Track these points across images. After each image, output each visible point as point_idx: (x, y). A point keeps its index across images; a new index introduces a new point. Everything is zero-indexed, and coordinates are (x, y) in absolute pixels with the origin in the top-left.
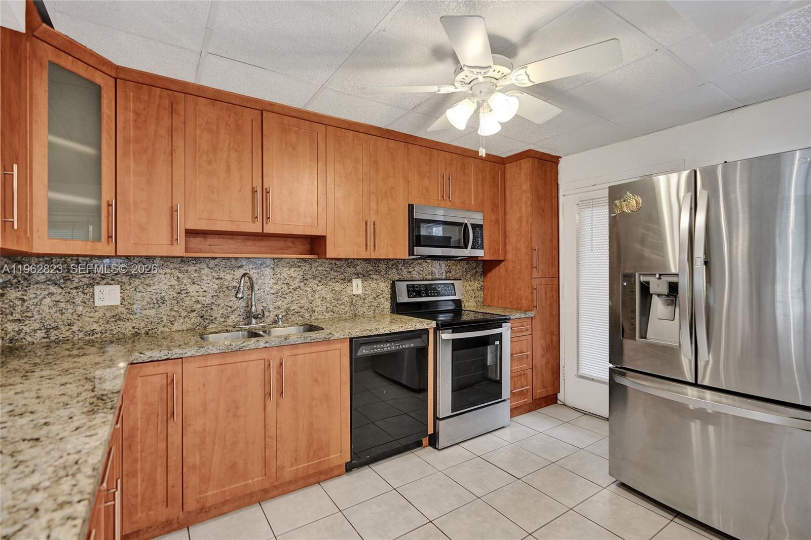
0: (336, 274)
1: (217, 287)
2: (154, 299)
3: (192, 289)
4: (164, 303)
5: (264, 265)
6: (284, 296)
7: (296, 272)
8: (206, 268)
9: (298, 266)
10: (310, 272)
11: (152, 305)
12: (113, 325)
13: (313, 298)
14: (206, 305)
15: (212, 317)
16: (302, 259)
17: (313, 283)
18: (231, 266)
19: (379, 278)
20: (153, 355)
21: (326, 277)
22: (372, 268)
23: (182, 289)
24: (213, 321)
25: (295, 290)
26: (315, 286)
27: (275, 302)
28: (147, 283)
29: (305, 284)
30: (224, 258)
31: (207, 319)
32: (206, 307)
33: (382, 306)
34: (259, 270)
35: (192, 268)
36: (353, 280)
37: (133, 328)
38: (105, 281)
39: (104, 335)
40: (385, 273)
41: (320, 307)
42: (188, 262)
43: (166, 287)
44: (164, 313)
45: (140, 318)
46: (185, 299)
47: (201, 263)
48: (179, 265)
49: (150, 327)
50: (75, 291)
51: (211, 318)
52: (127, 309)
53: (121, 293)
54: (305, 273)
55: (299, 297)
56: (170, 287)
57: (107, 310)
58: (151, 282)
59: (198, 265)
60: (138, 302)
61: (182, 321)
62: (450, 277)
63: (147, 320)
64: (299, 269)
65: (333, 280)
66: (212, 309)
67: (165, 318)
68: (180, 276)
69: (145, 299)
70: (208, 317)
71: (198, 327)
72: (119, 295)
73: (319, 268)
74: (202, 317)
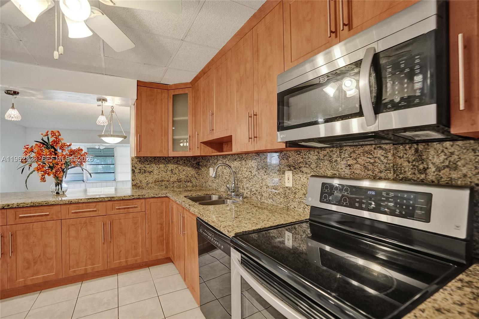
6: (249, 180)
13: (262, 185)
14: (227, 181)
17: (262, 172)
21: (269, 168)
26: (263, 175)
27: (246, 184)
29: (258, 173)
42: (224, 157)
48: (222, 159)
50: (208, 169)
53: (213, 171)
63: (217, 184)
73: (265, 161)
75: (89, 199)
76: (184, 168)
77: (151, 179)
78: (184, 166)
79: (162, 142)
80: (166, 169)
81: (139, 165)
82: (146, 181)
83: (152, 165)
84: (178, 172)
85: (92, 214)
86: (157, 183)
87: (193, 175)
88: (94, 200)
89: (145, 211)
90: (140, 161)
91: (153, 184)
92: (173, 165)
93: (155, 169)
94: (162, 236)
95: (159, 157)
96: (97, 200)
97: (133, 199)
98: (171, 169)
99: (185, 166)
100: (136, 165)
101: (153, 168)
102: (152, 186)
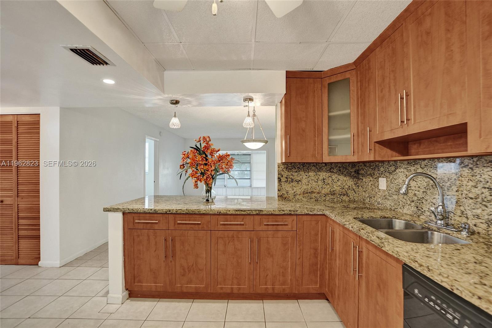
1: (425, 184)
3: (413, 184)
8: (419, 168)
11: (396, 193)
12: (384, 201)
14: (419, 199)
15: (422, 209)
18: (435, 166)
24: (423, 213)
28: (394, 177)
30: (430, 159)
31: (420, 210)
32: (420, 200)
35: (413, 168)
38: (382, 175)
42: (411, 163)
45: (392, 200)
48: (407, 166)
50: (375, 180)
52: (388, 193)
53: (387, 183)
57: (383, 192)
58: (396, 177)
59: (415, 166)
60: (392, 189)
61: (408, 207)
63: (394, 202)
66: (423, 203)
67: (401, 203)
68: (407, 174)
69: (394, 188)
70: (421, 209)
74: (417, 207)
75: (236, 211)
76: (339, 177)
77: (299, 189)
78: (339, 175)
79: (315, 144)
80: (317, 178)
81: (285, 173)
82: (293, 192)
83: (301, 173)
84: (331, 182)
85: (240, 228)
86: (305, 195)
87: (350, 187)
88: (242, 212)
89: (296, 231)
90: (286, 168)
91: (301, 196)
92: (325, 173)
93: (304, 178)
94: (316, 264)
95: (309, 163)
96: (245, 213)
97: (284, 214)
98: (322, 178)
99: (341, 174)
100: (283, 173)
101: (302, 177)
102: (300, 198)
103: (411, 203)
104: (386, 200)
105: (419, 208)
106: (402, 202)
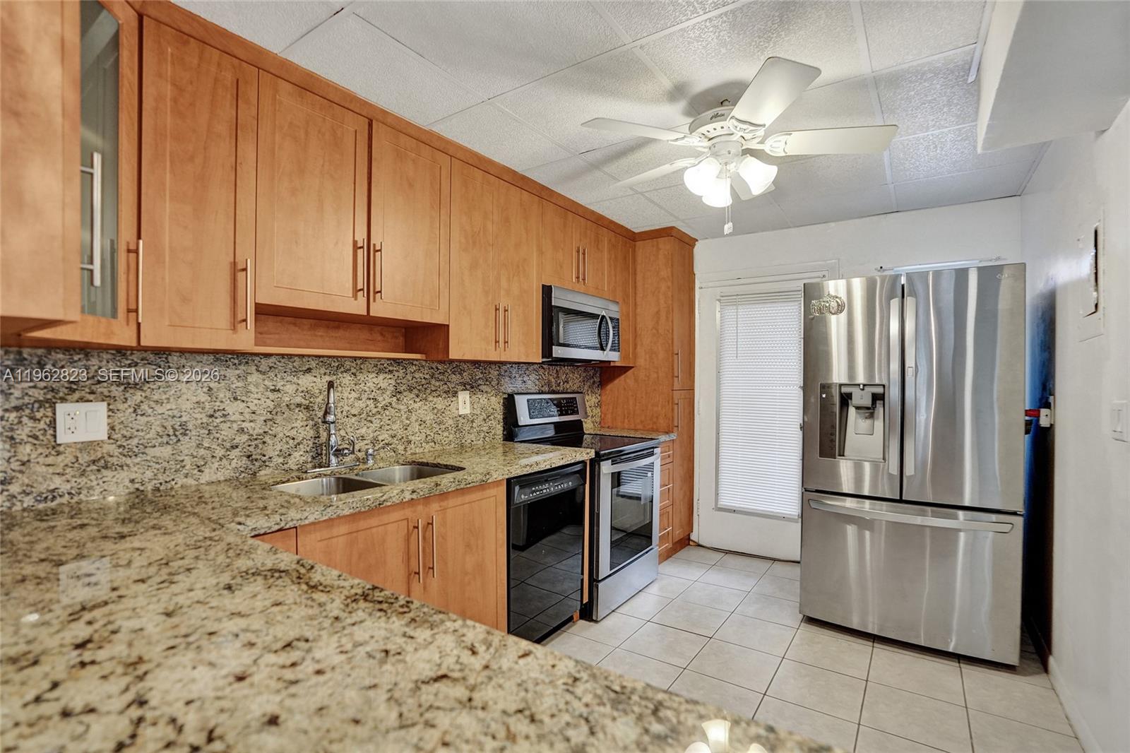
0: (437, 384)
1: (271, 405)
2: (169, 428)
3: (233, 409)
4: (186, 435)
5: (342, 369)
6: (369, 418)
7: (386, 380)
8: (254, 372)
9: (389, 371)
10: (404, 381)
11: (165, 439)
12: (93, 477)
13: (408, 422)
14: (255, 437)
15: (264, 456)
16: (394, 360)
17: (408, 398)
18: (293, 369)
19: (490, 390)
20: (258, 525)
21: (426, 389)
22: (481, 376)
23: (216, 408)
24: (267, 464)
25: (385, 409)
26: (410, 402)
27: (358, 429)
28: (155, 398)
29: (398, 400)
30: (283, 356)
31: (256, 460)
32: (256, 439)
33: (493, 432)
34: (335, 377)
35: (231, 373)
36: (459, 393)
37: (132, 481)
38: (77, 395)
39: (76, 499)
40: (496, 382)
41: (417, 435)
42: (227, 361)
43: (188, 405)
44: (186, 452)
45: (143, 463)
46: (222, 426)
47: (247, 363)
49: (162, 478)
51: (264, 458)
52: (120, 447)
53: (109, 416)
54: (399, 382)
55: (389, 419)
56: (196, 406)
57: (81, 450)
58: (164, 397)
59: (242, 367)
60: (140, 433)
61: (216, 465)
62: (567, 389)
63: (157, 466)
64: (390, 376)
65: (434, 394)
66: (264, 443)
67: (188, 461)
68: (212, 385)
69: (153, 427)
70: (259, 457)
71: (243, 475)
72: (105, 421)
73: (417, 375)
74: (249, 457)
103: (229, 453)
104: (104, 472)
105: (254, 457)
106: (194, 457)
